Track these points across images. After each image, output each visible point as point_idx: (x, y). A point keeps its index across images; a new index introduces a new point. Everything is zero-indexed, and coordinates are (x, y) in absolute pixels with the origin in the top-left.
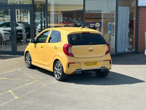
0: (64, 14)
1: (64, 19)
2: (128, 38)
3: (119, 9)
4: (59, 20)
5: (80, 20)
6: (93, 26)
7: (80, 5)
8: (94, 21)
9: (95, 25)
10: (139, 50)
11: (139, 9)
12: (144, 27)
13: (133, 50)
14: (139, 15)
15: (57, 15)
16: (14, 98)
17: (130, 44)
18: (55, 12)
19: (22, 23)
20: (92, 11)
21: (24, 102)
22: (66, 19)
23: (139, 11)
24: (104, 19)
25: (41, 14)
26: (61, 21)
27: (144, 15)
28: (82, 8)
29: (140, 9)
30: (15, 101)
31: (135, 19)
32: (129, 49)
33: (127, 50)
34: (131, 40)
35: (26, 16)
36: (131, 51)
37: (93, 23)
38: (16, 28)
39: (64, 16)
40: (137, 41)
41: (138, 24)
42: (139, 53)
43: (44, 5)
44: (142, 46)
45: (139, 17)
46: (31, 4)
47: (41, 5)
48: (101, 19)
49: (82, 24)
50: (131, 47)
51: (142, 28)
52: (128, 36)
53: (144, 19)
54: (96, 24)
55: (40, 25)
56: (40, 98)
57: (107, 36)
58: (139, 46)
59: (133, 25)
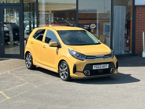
0: (55, 14)
1: (55, 19)
2: (124, 40)
3: (114, 8)
4: (49, 21)
5: (73, 21)
6: (88, 27)
7: (73, 4)
8: (89, 21)
9: (89, 26)
10: (136, 52)
11: (135, 8)
12: (142, 27)
13: (130, 52)
14: (136, 15)
15: (48, 15)
16: (6, 98)
17: (127, 46)
18: (46, 12)
19: (9, 24)
20: (86, 11)
21: (17, 102)
22: (58, 19)
23: (136, 10)
24: (99, 19)
25: (30, 14)
26: (52, 21)
27: (141, 15)
28: (75, 7)
29: (137, 8)
30: (7, 101)
31: (131, 19)
32: (125, 51)
33: (123, 53)
34: (127, 42)
35: (13, 16)
36: (128, 53)
37: (87, 24)
38: (3, 29)
39: (55, 16)
40: (135, 43)
41: (135, 24)
42: (136, 55)
43: (33, 4)
44: (139, 48)
45: (136, 17)
46: (18, 3)
47: (30, 4)
48: (96, 19)
49: (75, 25)
50: (127, 49)
51: (139, 29)
52: (125, 37)
53: (141, 19)
54: (92, 25)
55: (28, 26)
56: (32, 98)
57: (103, 38)
58: (136, 48)
59: (130, 26)
